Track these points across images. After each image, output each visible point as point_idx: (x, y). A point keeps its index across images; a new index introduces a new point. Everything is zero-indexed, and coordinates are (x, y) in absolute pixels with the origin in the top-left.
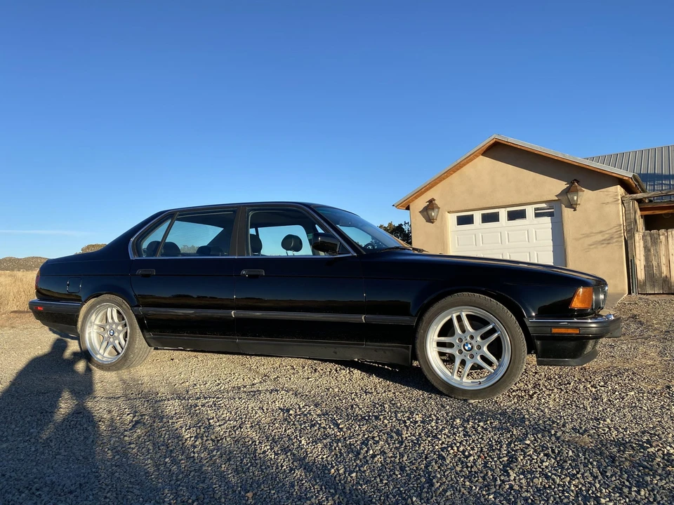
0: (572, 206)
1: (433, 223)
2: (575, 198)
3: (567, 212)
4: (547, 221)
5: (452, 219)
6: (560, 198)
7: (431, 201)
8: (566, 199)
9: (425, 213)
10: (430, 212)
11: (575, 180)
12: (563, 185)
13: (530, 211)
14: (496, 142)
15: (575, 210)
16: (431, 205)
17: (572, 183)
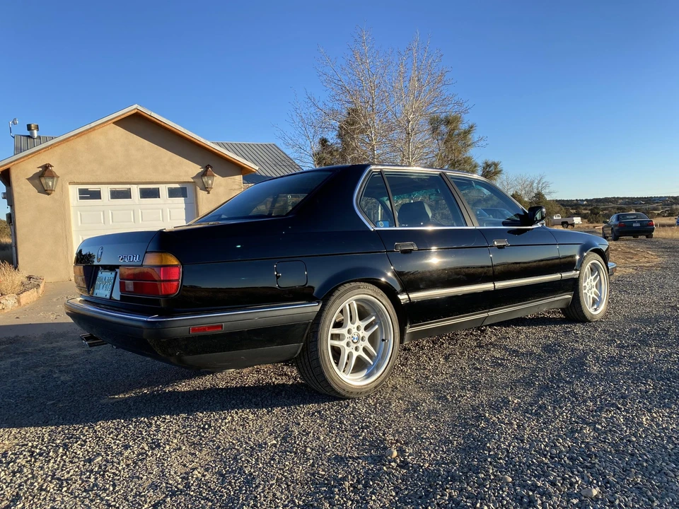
0: (206, 189)
1: (49, 194)
2: (210, 182)
3: (202, 194)
4: (180, 201)
5: (73, 192)
6: (196, 180)
7: (46, 167)
8: (201, 182)
9: (37, 181)
10: (43, 180)
11: (209, 165)
12: (198, 169)
13: (164, 190)
14: (137, 113)
15: (209, 193)
16: (46, 171)
17: (207, 168)
